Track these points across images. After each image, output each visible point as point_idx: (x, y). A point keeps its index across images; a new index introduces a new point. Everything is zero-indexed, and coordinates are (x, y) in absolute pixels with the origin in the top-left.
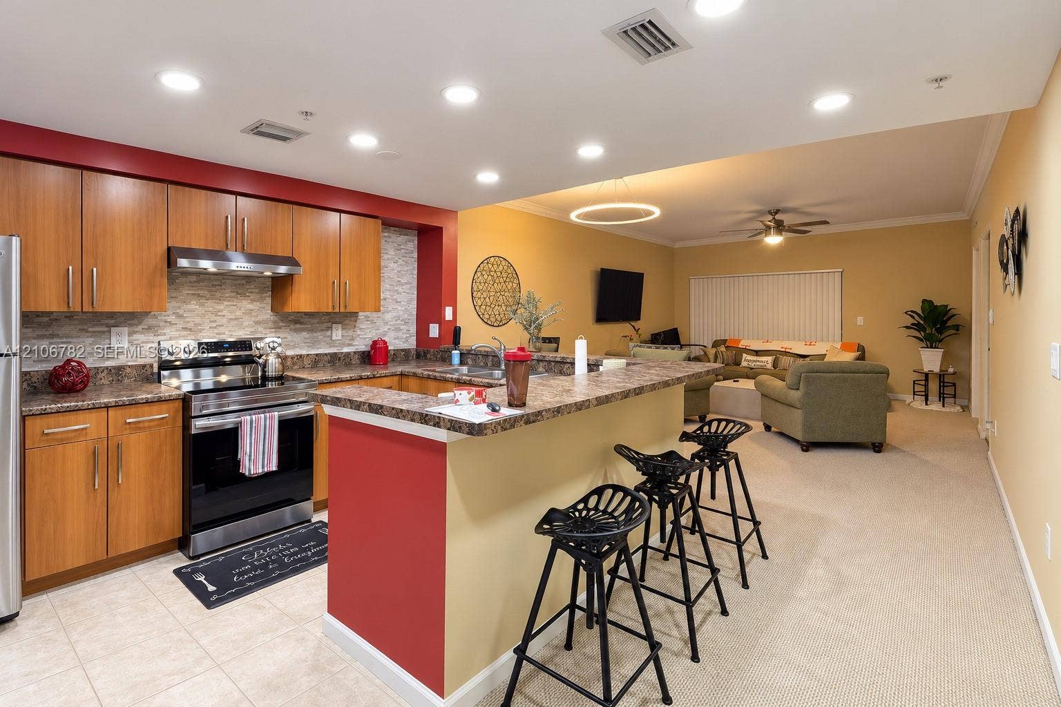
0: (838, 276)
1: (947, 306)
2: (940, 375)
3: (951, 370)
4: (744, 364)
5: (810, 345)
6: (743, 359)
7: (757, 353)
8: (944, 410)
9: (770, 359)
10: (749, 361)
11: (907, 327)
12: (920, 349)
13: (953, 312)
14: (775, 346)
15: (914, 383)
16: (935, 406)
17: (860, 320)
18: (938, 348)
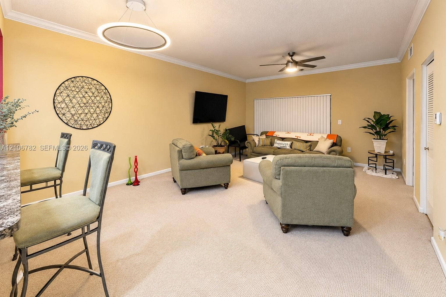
0: (329, 98)
1: (389, 115)
2: (384, 156)
3: (391, 152)
4: (276, 145)
5: (310, 135)
6: (275, 143)
7: (283, 139)
8: (385, 176)
9: (289, 143)
10: (278, 144)
11: (365, 127)
12: (373, 140)
13: (392, 119)
14: (293, 135)
15: (369, 159)
16: (382, 174)
17: (340, 122)
18: (383, 140)
